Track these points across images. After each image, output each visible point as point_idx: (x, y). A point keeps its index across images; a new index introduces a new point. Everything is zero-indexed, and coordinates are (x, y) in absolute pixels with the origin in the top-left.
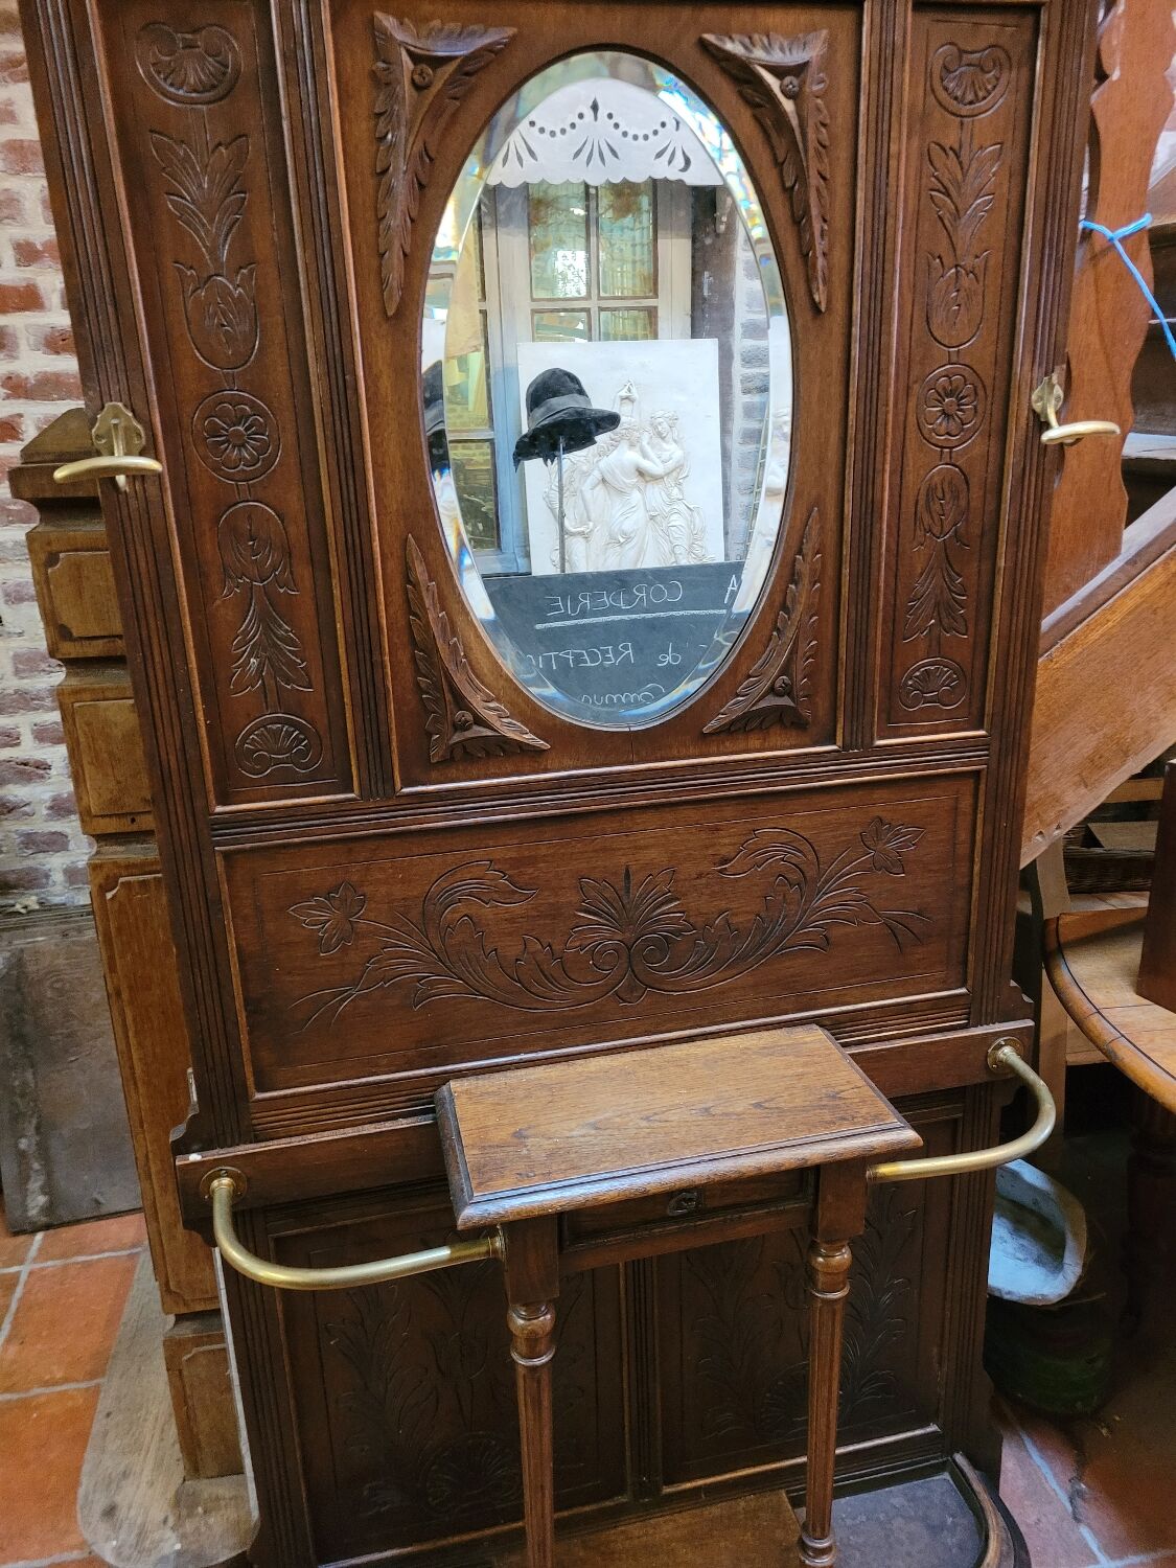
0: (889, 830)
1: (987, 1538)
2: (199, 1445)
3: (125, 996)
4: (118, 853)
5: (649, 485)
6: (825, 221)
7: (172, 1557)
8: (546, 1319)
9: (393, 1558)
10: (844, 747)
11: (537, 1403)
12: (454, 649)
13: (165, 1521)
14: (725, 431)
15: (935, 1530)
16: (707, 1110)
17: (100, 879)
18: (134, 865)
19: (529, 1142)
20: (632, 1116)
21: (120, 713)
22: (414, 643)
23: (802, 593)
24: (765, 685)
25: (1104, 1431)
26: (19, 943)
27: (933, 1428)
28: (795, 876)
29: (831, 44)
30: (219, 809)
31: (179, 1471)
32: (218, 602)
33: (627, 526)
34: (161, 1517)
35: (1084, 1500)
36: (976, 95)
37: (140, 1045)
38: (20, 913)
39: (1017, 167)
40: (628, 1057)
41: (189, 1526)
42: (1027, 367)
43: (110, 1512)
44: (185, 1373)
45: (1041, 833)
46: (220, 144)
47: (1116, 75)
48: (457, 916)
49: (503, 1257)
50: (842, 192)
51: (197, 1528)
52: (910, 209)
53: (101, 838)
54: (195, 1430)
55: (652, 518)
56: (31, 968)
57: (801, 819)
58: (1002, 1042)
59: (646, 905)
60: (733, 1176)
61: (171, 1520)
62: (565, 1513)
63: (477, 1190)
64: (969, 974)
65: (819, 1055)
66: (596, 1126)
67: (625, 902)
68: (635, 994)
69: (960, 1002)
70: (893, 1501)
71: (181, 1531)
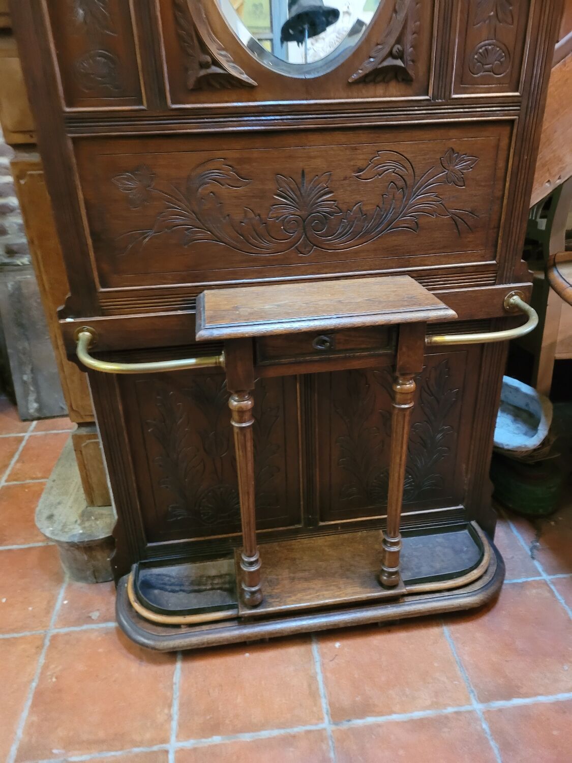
0: (457, 157)
1: (483, 555)
2: (93, 490)
4: (26, 157)
7: (78, 535)
8: (248, 403)
9: (184, 543)
10: (434, 98)
11: (244, 447)
12: (198, 11)
13: (76, 522)
15: (457, 552)
16: (340, 301)
17: (17, 172)
18: (34, 164)
19: (241, 310)
20: (299, 303)
22: (175, 6)
24: (386, 50)
25: (553, 523)
26: (18, 278)
27: (461, 507)
28: (400, 183)
31: (84, 504)
34: (75, 520)
35: (538, 550)
38: (19, 265)
40: (302, 285)
41: (87, 524)
43: (51, 517)
44: (84, 452)
45: (549, 181)
48: (207, 192)
49: (223, 365)
53: (16, 148)
54: (90, 483)
56: (25, 291)
57: (407, 146)
58: (514, 293)
59: (314, 194)
60: (349, 326)
61: (79, 522)
62: (270, 530)
63: (208, 323)
64: (498, 252)
65: (407, 285)
66: (278, 306)
67: (302, 192)
68: (307, 249)
69: (492, 269)
70: (437, 540)
71: (83, 526)
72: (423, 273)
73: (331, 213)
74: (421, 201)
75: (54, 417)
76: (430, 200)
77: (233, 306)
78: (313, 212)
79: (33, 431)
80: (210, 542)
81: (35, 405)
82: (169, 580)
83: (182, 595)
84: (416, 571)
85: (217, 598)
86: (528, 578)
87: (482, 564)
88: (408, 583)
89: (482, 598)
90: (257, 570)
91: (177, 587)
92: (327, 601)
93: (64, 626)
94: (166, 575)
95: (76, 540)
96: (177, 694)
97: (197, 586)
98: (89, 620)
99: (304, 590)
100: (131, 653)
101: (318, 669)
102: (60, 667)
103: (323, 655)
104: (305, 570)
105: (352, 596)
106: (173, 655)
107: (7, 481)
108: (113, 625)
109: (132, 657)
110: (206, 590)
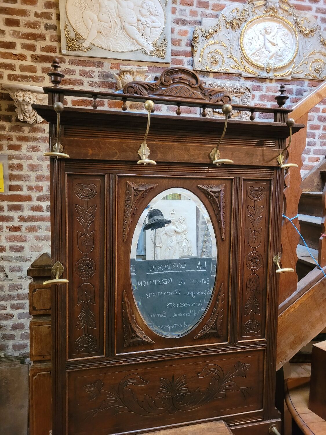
0: (242, 365)
4: (39, 366)
5: (178, 235)
6: (224, 221)
10: (230, 343)
12: (133, 318)
14: (197, 222)
17: (33, 373)
18: (42, 369)
21: (45, 329)
22: (123, 317)
23: (220, 304)
24: (210, 327)
28: (217, 377)
29: (226, 187)
30: (69, 360)
32: (76, 307)
33: (172, 245)
36: (258, 196)
39: (267, 210)
40: (171, 430)
42: (271, 253)
46: (90, 207)
47: (289, 186)
50: (228, 216)
52: (243, 219)
53: (35, 362)
55: (178, 243)
57: (219, 362)
58: (273, 426)
59: (178, 385)
64: (263, 405)
67: (172, 385)
68: (174, 411)
74: (227, 384)
76: (231, 383)
78: (177, 393)
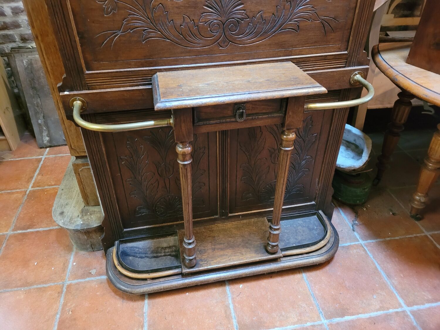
1: (327, 232)
2: (88, 196)
3: (40, 38)
7: (80, 225)
8: (188, 149)
9: (147, 228)
11: (186, 176)
13: (78, 216)
15: (311, 230)
16: (248, 81)
19: (183, 88)
20: (221, 82)
25: (365, 209)
26: (30, 57)
27: (313, 203)
31: (83, 205)
34: (78, 215)
35: (357, 225)
37: (48, 58)
38: (30, 48)
40: (221, 69)
41: (85, 218)
43: (62, 213)
44: (80, 174)
48: (157, 3)
49: (173, 126)
51: (88, 218)
54: (86, 192)
56: (35, 66)
58: (357, 73)
59: (231, 6)
60: (257, 99)
61: (80, 216)
62: (199, 219)
63: (162, 98)
64: (349, 45)
65: (291, 69)
66: (208, 84)
67: (223, 3)
68: (225, 44)
69: (344, 57)
70: (299, 222)
71: (83, 219)
72: (300, 60)
73: (242, 19)
74: (302, 10)
75: (59, 146)
76: (308, 9)
77: (177, 84)
78: (229, 18)
79: (47, 155)
80: (162, 227)
81: (47, 138)
82: (138, 251)
83: (147, 260)
84: (287, 241)
85: (169, 261)
86: (351, 243)
87: (327, 237)
88: (283, 250)
89: (326, 258)
90: (193, 247)
91: (143, 255)
92: (235, 263)
93: (75, 279)
94: (136, 247)
95: (79, 228)
96: (146, 319)
97: (156, 254)
98: (90, 274)
99: (221, 256)
100: (117, 295)
101: (230, 301)
102: (74, 305)
103: (233, 293)
104: (221, 244)
105: (250, 259)
106: (142, 296)
107: (32, 187)
108: (105, 277)
109: (118, 297)
110: (161, 256)
